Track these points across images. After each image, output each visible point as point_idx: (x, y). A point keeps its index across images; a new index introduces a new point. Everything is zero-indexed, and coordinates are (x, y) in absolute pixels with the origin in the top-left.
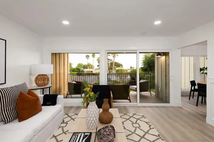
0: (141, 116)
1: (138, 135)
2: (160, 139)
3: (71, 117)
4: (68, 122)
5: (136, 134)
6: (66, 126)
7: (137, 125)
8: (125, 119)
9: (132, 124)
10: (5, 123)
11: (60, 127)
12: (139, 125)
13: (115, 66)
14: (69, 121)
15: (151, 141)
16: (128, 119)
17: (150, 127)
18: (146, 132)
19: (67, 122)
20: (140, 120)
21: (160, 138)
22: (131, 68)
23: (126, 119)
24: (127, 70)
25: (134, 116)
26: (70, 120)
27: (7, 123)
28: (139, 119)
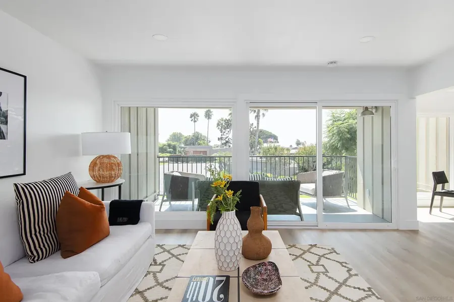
0: (329, 250)
1: (325, 289)
2: (374, 297)
3: (171, 251)
4: (165, 263)
5: (320, 286)
6: (161, 270)
7: (321, 269)
8: (293, 255)
9: (309, 265)
10: (33, 260)
11: (149, 273)
12: (325, 268)
13: (260, 139)
14: (167, 260)
15: (352, 301)
16: (300, 256)
17: (349, 273)
18: (341, 281)
19: (163, 262)
20: (327, 258)
21: (374, 294)
22: (298, 143)
23: (295, 257)
24: (288, 150)
25: (312, 250)
26: (170, 258)
27: (37, 260)
28: (323, 256)
